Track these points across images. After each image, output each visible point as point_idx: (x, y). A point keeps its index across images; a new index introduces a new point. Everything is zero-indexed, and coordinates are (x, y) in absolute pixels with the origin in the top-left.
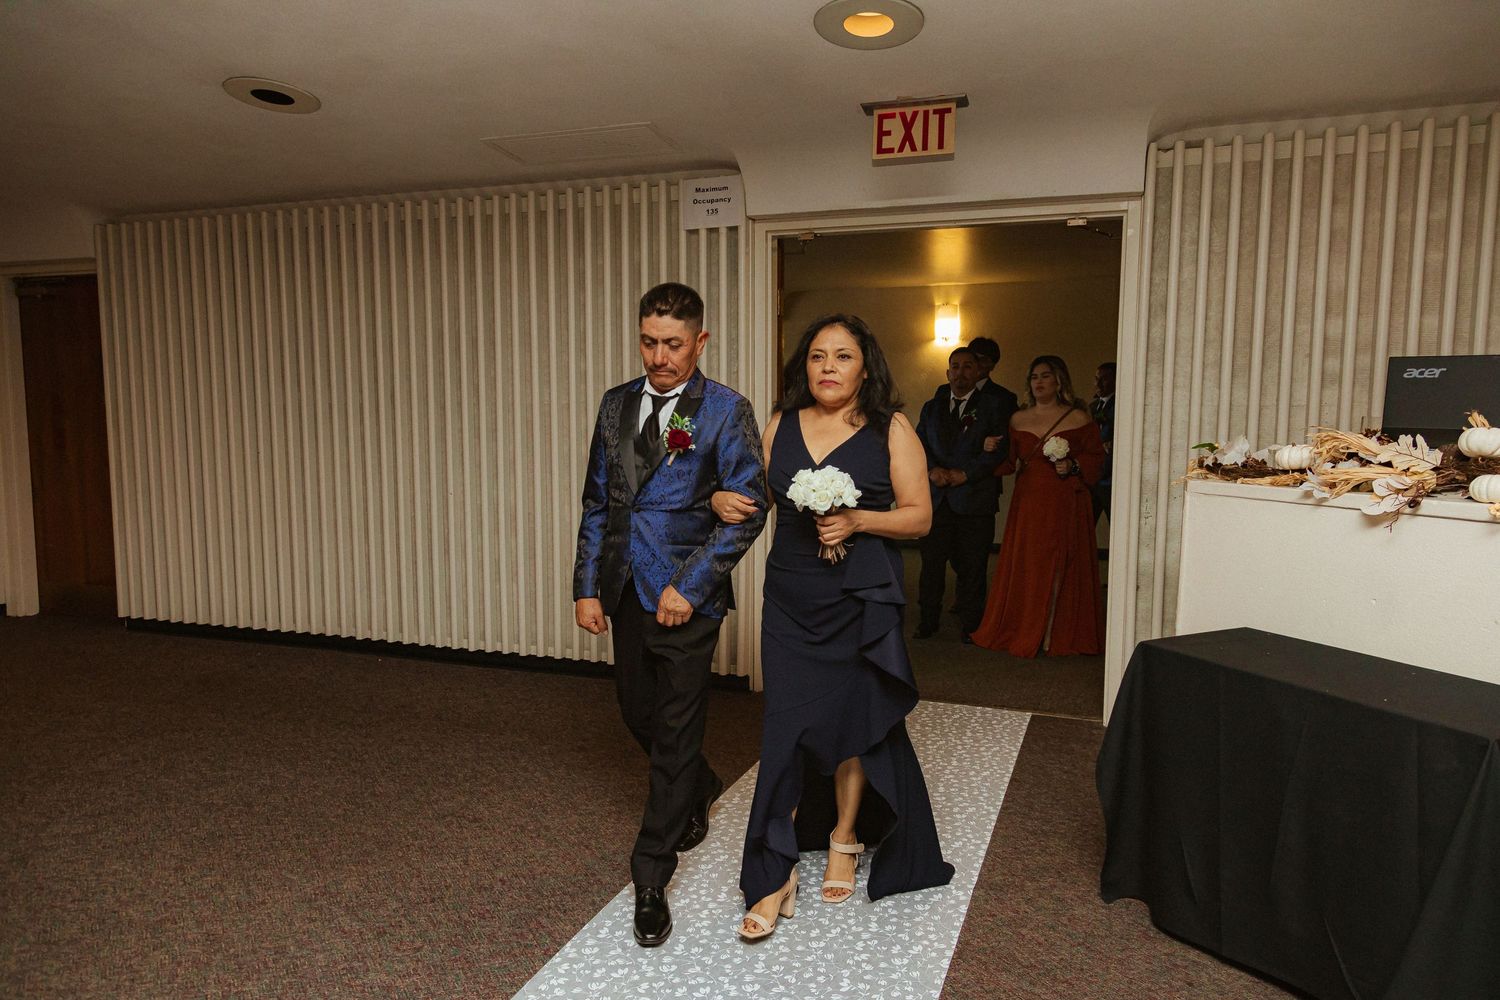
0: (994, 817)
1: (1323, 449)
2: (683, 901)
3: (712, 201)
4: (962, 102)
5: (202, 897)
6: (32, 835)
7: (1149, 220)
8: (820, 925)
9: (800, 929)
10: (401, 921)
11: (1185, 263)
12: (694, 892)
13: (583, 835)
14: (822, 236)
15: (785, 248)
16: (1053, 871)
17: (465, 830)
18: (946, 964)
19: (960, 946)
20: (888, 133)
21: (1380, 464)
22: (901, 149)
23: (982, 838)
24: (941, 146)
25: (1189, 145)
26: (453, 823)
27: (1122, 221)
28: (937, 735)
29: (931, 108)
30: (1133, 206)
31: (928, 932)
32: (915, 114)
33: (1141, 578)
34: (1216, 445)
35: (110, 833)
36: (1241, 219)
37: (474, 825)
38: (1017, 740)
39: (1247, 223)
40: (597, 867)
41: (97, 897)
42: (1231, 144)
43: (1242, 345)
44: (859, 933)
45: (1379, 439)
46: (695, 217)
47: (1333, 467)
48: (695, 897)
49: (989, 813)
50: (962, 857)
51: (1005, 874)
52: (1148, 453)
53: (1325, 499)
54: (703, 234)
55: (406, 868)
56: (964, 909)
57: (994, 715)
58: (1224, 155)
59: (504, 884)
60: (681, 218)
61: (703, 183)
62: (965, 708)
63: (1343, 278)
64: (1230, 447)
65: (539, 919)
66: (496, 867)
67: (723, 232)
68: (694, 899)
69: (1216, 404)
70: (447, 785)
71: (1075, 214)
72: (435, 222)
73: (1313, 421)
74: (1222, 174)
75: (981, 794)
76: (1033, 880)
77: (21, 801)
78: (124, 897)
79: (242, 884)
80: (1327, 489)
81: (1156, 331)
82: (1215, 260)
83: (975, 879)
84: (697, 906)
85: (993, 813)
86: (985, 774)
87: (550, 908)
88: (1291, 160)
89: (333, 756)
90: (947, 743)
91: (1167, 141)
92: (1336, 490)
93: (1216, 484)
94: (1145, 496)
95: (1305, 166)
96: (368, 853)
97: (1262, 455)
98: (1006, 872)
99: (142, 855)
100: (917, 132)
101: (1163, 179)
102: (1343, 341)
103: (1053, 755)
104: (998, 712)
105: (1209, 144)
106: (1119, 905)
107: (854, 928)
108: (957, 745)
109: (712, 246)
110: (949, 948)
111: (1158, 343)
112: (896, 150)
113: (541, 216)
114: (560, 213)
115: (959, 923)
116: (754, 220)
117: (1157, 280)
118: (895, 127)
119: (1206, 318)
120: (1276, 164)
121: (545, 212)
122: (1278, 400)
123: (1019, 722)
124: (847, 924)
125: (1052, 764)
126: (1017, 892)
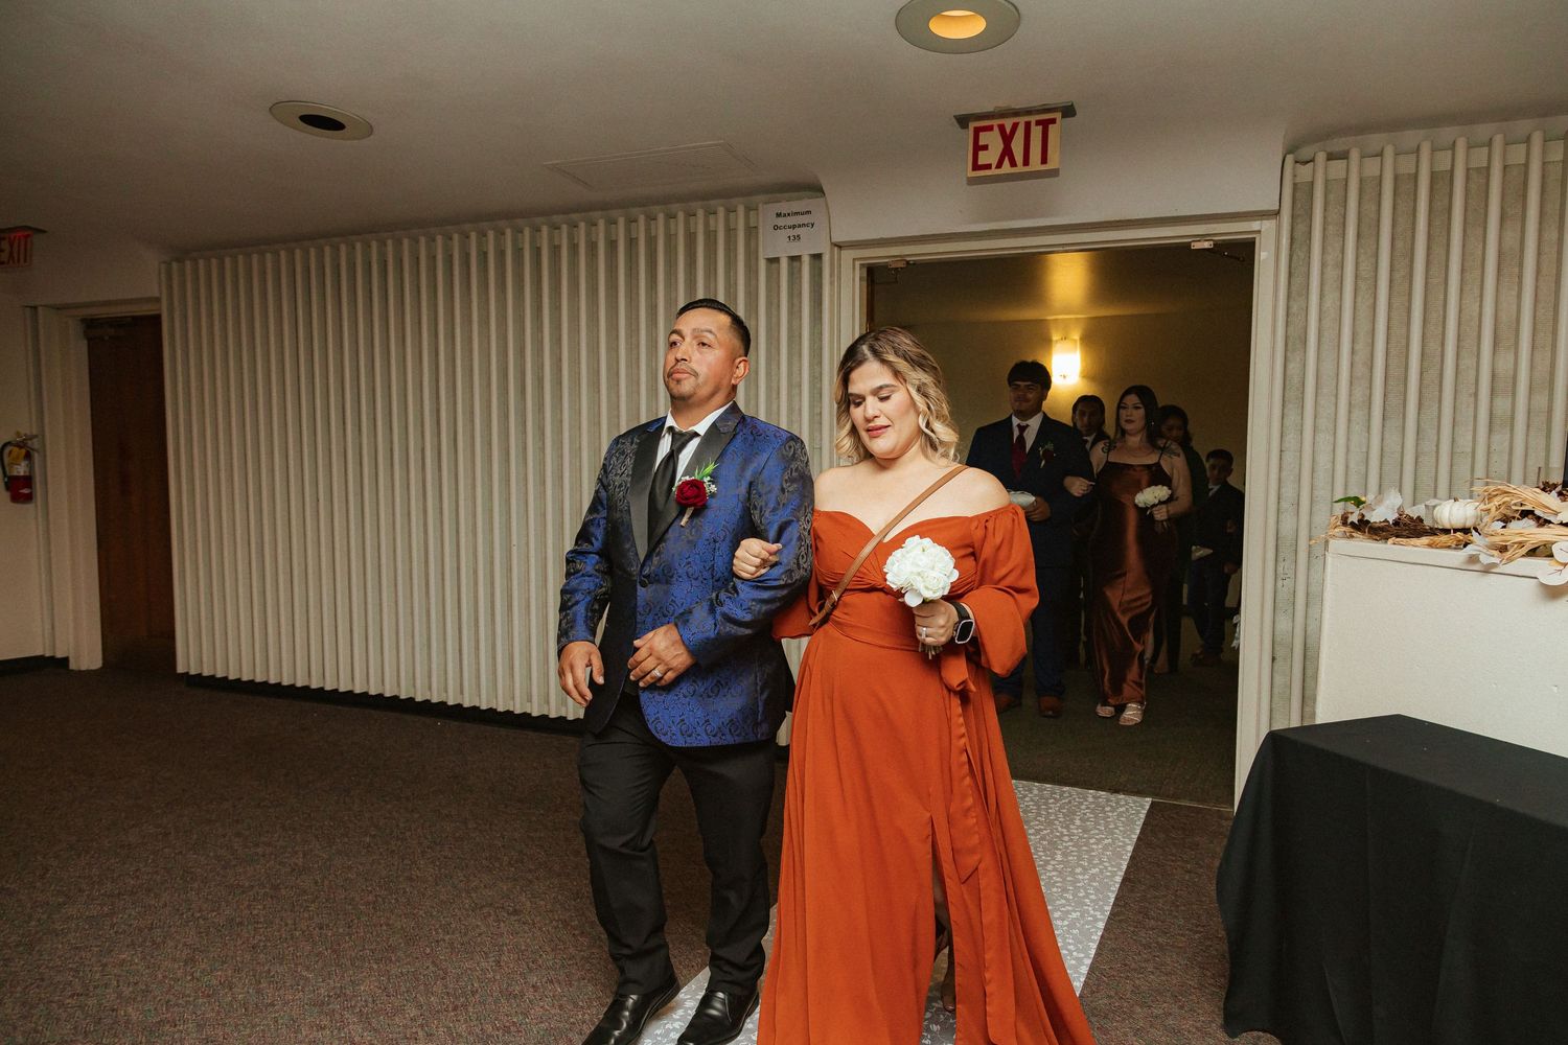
0: (1101, 925)
1: (1492, 505)
3: (794, 227)
4: (1068, 111)
5: (209, 996)
6: (45, 917)
7: (1285, 241)
10: (417, 1033)
11: (1327, 288)
14: (915, 263)
15: (875, 277)
16: (1169, 994)
17: (502, 924)
20: (985, 148)
21: (1561, 524)
22: (999, 165)
23: (1085, 950)
24: (1044, 160)
25: (1331, 157)
26: (490, 915)
27: (1254, 243)
28: (1041, 823)
29: (1033, 119)
30: (1267, 226)
32: (1015, 126)
33: (1277, 648)
34: (1363, 499)
35: (126, 916)
36: (1393, 239)
37: (513, 918)
38: (1133, 831)
39: (1399, 244)
41: (98, 991)
42: (1380, 154)
43: (1396, 381)
45: (1560, 494)
46: (776, 244)
47: (1504, 527)
49: (1096, 920)
51: (1110, 997)
52: (1284, 505)
53: (1494, 565)
54: (784, 263)
55: (432, 968)
57: (1108, 800)
58: (1372, 166)
59: (536, 991)
60: (761, 244)
61: (784, 207)
62: (1075, 791)
63: (1515, 307)
64: (1379, 501)
66: (531, 970)
67: (806, 260)
69: (1364, 450)
71: (1201, 237)
72: (501, 254)
73: (1480, 472)
74: (1371, 189)
75: (1087, 896)
76: (1144, 1005)
77: (42, 877)
78: (127, 991)
79: (254, 982)
80: (1496, 553)
81: (1293, 366)
82: (1363, 286)
85: (1101, 920)
86: (1094, 871)
88: (1452, 171)
89: (373, 833)
90: (1052, 832)
91: (1306, 153)
92: (1508, 554)
93: (1363, 545)
94: (1282, 555)
95: (1468, 178)
96: (393, 949)
97: (1417, 511)
98: (1113, 994)
99: (154, 943)
100: (1017, 147)
101: (1302, 196)
102: (1515, 378)
103: (1174, 851)
104: (1113, 797)
105: (1355, 155)
106: (1245, 1039)
108: (1062, 835)
109: (794, 276)
111: (1296, 380)
112: (994, 166)
113: (612, 245)
114: (632, 243)
116: (840, 247)
117: (1295, 309)
118: (993, 140)
119: (1353, 352)
120: (1434, 177)
121: (616, 241)
122: (1437, 446)
123: (1137, 808)
125: (1173, 861)
126: (1124, 1019)
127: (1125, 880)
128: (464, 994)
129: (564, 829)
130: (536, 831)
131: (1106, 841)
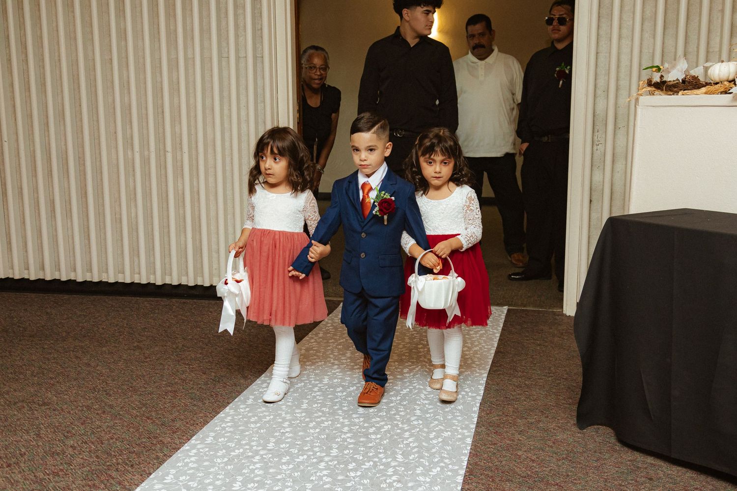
2: (237, 451)
8: (355, 460)
9: (339, 463)
12: (246, 444)
13: (144, 409)
16: (537, 411)
17: (36, 412)
18: (460, 479)
19: (470, 467)
26: (24, 407)
31: (442, 458)
33: (593, 193)
34: (662, 66)
37: (43, 408)
38: (498, 325)
40: (158, 431)
44: (389, 463)
48: (248, 447)
50: (463, 404)
51: (499, 415)
52: (599, 92)
56: (469, 441)
64: (674, 67)
65: (109, 472)
68: (247, 449)
70: (17, 380)
76: (522, 418)
83: (475, 420)
84: (250, 454)
87: (118, 464)
93: (662, 98)
94: (597, 128)
97: (698, 72)
98: (501, 413)
103: (527, 334)
106: (590, 431)
107: (384, 460)
110: (461, 468)
115: (467, 450)
124: (378, 458)
125: (527, 340)
126: (511, 426)
127: (497, 353)
128: (14, 456)
129: (73, 351)
130: (50, 353)
131: (482, 332)
